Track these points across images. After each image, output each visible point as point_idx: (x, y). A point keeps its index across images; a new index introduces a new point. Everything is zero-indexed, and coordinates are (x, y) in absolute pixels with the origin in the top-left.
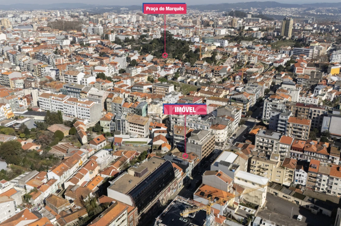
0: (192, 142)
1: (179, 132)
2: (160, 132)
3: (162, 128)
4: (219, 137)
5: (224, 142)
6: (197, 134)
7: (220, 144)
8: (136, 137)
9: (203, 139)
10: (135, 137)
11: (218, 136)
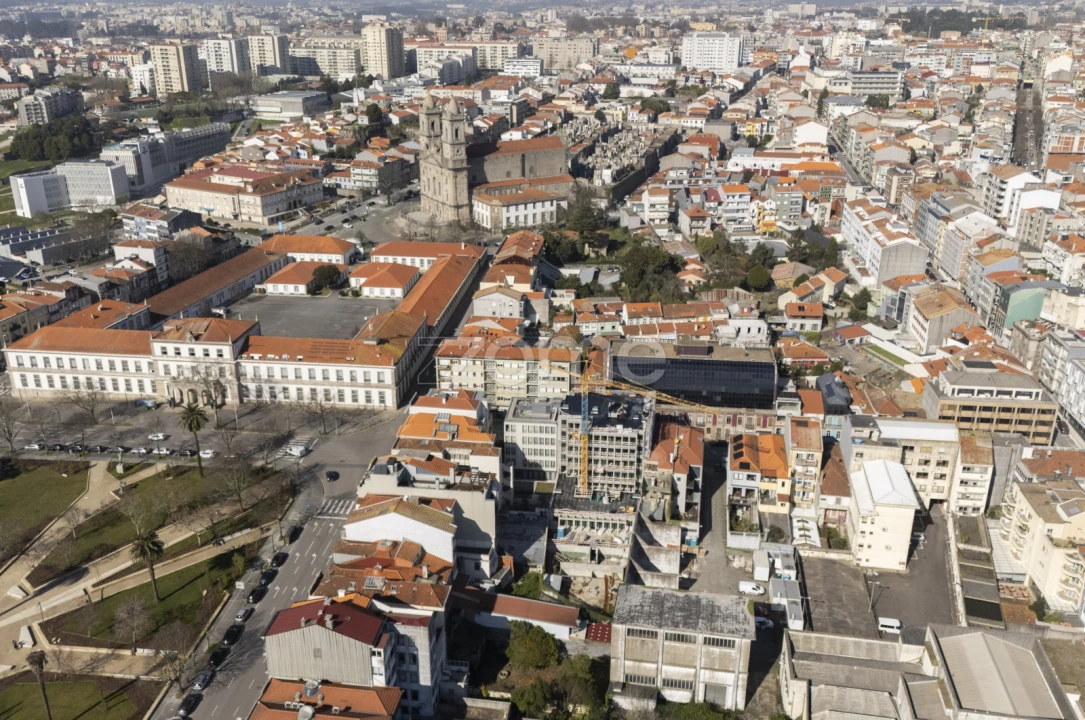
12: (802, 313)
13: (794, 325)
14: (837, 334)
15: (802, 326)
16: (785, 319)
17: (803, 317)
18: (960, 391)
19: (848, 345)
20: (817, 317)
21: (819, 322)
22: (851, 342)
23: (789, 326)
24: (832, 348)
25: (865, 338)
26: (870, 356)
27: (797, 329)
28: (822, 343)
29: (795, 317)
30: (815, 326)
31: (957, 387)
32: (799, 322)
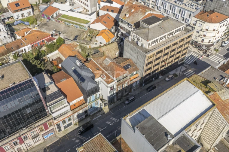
0: (136, 39)
1: (127, 16)
2: (108, 10)
3: (114, 2)
4: (204, 36)
5: (213, 45)
6: (150, 26)
7: (204, 47)
8: (80, 11)
9: (159, 38)
10: (77, 10)
11: (205, 33)
12: (18, 8)
13: (18, 16)
14: (43, 15)
15: (22, 15)
16: (10, 14)
17: (21, 10)
18: (152, 43)
19: (52, 19)
20: (28, 8)
21: (30, 10)
22: (52, 17)
23: (15, 17)
24: (45, 24)
25: (57, 12)
26: (67, 23)
27: (20, 18)
28: (38, 23)
29: (16, 11)
30: (29, 13)
31: (150, 42)
32: (19, 13)
